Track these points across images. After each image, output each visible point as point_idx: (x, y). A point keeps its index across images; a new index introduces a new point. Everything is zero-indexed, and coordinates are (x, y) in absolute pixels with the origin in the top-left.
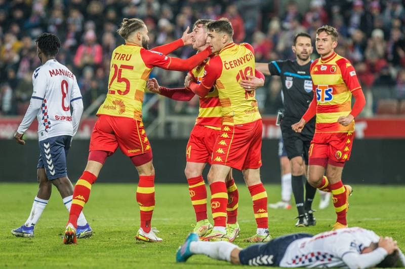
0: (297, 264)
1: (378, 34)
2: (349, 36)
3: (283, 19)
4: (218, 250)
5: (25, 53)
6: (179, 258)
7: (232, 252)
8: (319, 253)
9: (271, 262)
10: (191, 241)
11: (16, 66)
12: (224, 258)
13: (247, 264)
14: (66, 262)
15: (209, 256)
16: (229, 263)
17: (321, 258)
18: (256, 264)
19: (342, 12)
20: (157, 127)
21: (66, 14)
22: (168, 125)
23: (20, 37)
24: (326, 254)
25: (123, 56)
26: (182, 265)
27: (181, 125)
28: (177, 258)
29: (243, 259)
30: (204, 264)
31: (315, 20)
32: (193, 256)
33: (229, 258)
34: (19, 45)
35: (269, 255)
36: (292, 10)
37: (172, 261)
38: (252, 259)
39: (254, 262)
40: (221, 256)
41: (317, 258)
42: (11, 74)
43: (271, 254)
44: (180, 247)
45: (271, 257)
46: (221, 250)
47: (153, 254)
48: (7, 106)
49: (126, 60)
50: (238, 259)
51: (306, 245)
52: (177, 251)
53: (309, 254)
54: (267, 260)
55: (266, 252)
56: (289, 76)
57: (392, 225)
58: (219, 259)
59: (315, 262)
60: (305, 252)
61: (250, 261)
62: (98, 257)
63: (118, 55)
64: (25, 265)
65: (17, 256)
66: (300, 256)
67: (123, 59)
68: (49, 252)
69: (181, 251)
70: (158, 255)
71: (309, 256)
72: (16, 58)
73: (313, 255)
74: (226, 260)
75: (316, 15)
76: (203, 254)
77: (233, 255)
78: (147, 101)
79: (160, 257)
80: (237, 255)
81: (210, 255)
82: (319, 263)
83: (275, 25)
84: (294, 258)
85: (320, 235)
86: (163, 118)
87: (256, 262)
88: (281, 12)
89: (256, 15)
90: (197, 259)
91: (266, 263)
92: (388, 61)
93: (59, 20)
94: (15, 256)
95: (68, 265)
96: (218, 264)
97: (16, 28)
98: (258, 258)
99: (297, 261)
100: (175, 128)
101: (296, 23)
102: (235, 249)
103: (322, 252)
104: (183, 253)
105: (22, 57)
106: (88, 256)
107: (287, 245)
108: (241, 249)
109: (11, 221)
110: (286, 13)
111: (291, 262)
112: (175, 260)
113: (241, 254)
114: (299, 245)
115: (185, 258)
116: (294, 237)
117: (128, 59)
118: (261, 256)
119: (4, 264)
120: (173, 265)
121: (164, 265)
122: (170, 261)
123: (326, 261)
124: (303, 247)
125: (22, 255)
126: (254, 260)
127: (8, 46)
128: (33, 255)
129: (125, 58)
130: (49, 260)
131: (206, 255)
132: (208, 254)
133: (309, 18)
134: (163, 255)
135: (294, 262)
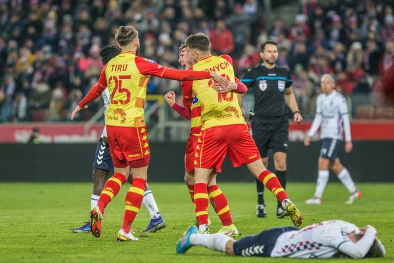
0: (286, 252)
1: (357, 46)
2: (330, 48)
3: (270, 33)
4: (215, 242)
5: (38, 65)
6: (179, 249)
7: (227, 244)
8: (308, 243)
9: (261, 252)
10: (191, 233)
11: (30, 77)
12: (220, 249)
13: (240, 254)
14: (77, 254)
15: (206, 247)
16: (224, 254)
17: (309, 246)
18: (249, 254)
19: (323, 27)
20: (157, 132)
21: (75, 29)
22: (168, 129)
23: (33, 51)
24: (314, 243)
25: (120, 67)
26: (181, 256)
27: (179, 129)
28: (177, 249)
29: (237, 249)
30: (201, 255)
31: (299, 34)
32: (192, 247)
33: (224, 249)
34: (33, 58)
35: (260, 245)
36: (278, 25)
37: (173, 253)
38: (245, 249)
39: (247, 253)
40: (217, 247)
41: (306, 247)
42: (26, 85)
43: (263, 245)
44: (180, 239)
45: (262, 247)
46: (218, 241)
47: (154, 246)
48: (22, 113)
49: (123, 70)
50: (232, 250)
51: (295, 236)
52: (177, 243)
53: (297, 243)
54: (258, 250)
55: (258, 243)
56: (262, 80)
57: (371, 218)
58: (216, 250)
59: (303, 250)
60: (295, 241)
61: (243, 252)
62: (105, 249)
63: (115, 67)
64: (40, 257)
65: (33, 248)
66: (289, 245)
67: (120, 70)
68: (61, 245)
69: (182, 243)
70: (160, 247)
71: (298, 245)
72: (30, 70)
73: (301, 244)
74: (221, 251)
75: (300, 29)
76: (201, 245)
77: (228, 247)
78: (148, 109)
79: (161, 249)
80: (231, 247)
81: (208, 247)
82: (307, 251)
83: (263, 38)
84: (284, 248)
85: (308, 227)
86: (162, 123)
87: (248, 252)
88: (268, 27)
89: (246, 29)
90: (194, 251)
91: (257, 252)
92: (366, 71)
93: (69, 36)
94: (31, 248)
95: (79, 257)
96: (214, 255)
97: (30, 43)
98: (251, 248)
99: (287, 250)
100: (173, 132)
101: (282, 37)
102: (230, 241)
103: (311, 242)
104: (183, 245)
105: (35, 69)
106: (97, 248)
107: (277, 236)
108: (235, 241)
109: (27, 217)
110: (273, 28)
111: (280, 251)
112: (175, 251)
113: (236, 245)
114: (289, 237)
115: (184, 249)
116: (284, 230)
117: (125, 69)
118: (254, 246)
119: (21, 256)
120: (173, 256)
121: (165, 256)
122: (170, 252)
123: (314, 250)
124: (292, 238)
125: (37, 248)
126: (247, 250)
127: (23, 59)
128: (47, 248)
129: (122, 69)
130: (61, 252)
131: (204, 246)
132: (206, 245)
133: (294, 32)
134: (163, 247)
135: (284, 251)
